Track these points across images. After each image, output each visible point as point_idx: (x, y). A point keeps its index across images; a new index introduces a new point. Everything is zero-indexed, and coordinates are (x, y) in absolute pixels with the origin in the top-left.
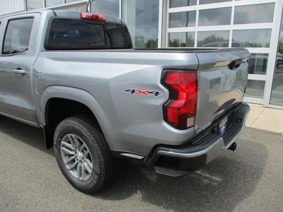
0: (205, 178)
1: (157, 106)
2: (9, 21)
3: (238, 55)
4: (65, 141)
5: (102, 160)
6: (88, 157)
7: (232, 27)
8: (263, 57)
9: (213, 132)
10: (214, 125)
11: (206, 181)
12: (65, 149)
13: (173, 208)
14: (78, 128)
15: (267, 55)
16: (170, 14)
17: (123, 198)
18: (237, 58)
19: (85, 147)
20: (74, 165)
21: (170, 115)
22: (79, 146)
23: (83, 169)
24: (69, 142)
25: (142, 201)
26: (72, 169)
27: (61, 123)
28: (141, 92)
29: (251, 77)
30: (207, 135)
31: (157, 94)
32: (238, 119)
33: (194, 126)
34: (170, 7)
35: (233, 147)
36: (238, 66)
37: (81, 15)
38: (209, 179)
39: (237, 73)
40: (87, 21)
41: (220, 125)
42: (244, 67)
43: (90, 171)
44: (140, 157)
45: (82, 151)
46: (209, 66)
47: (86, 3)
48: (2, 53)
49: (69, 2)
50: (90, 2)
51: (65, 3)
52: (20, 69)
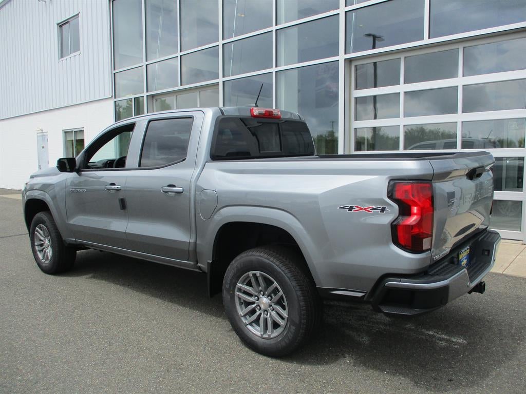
0: (440, 339)
1: (383, 225)
2: (149, 122)
3: (476, 161)
4: (243, 283)
5: (302, 303)
6: (280, 302)
7: (459, 117)
8: (517, 163)
9: (452, 262)
10: (453, 255)
11: (443, 343)
12: (241, 294)
13: (400, 374)
14: (267, 261)
15: (522, 159)
16: (356, 98)
17: (327, 363)
18: (476, 165)
19: (276, 288)
20: (255, 317)
21: (400, 234)
22: (266, 288)
23: (269, 322)
24: (249, 284)
25: (354, 366)
26: (250, 324)
27: (238, 258)
28: (361, 209)
29: (499, 195)
30: (446, 266)
31: (383, 210)
32: (484, 250)
33: (430, 249)
34: (356, 88)
35: (480, 288)
36: (479, 175)
37: (251, 111)
38: (447, 341)
39: (477, 185)
40: (260, 120)
41: (461, 257)
42: (487, 178)
43: (282, 323)
44: (360, 295)
45: (269, 295)
46: (444, 176)
47: (217, 84)
48: (140, 166)
49: (187, 84)
50: (224, 82)
51: (181, 85)
52: (174, 186)
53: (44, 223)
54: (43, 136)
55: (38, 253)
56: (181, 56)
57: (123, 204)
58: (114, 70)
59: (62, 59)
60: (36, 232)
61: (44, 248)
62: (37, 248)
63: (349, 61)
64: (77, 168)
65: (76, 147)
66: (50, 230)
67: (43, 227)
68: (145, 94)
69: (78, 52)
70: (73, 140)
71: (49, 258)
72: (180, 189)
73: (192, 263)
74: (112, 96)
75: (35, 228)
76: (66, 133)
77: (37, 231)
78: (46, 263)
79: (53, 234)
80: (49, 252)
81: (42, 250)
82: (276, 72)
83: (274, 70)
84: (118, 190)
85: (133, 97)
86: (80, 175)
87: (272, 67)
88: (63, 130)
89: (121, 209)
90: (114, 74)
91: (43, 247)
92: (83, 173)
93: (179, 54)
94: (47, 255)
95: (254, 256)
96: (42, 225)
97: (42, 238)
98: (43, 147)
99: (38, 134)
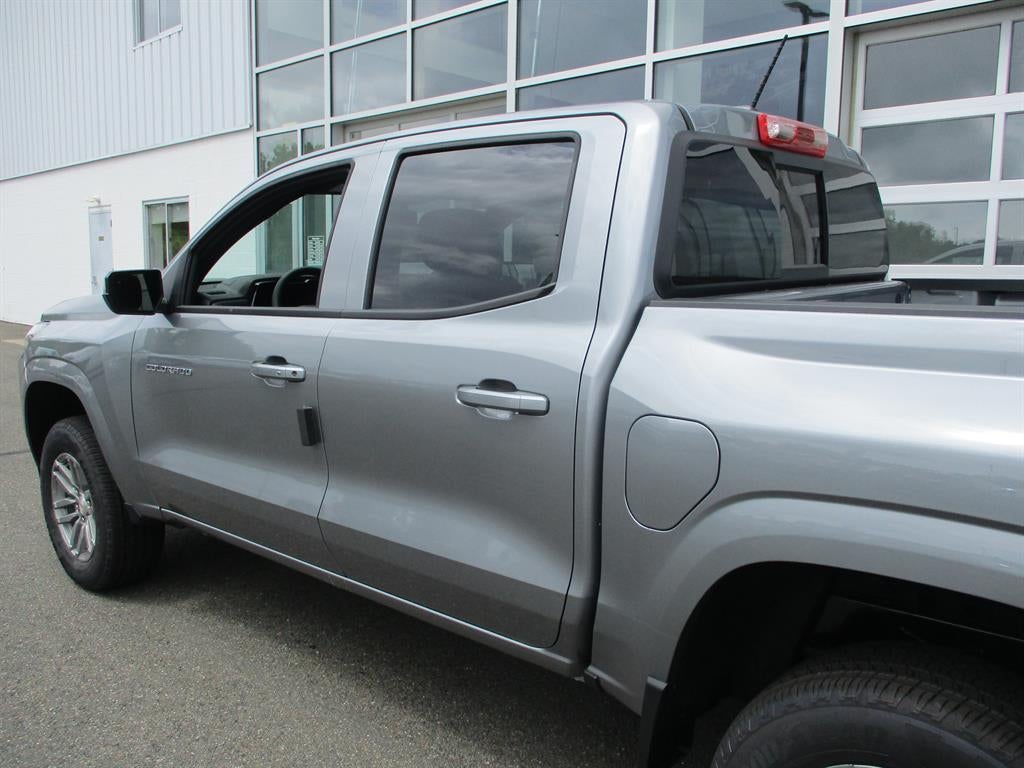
2: (402, 157)
16: (863, 131)
37: (760, 124)
47: (502, 95)
48: (372, 306)
49: (427, 97)
50: (518, 90)
51: (413, 99)
52: (508, 386)
53: (74, 452)
54: (100, 214)
55: (62, 528)
56: (413, 30)
57: (311, 427)
58: (257, 66)
59: (143, 43)
60: (55, 473)
61: (77, 518)
62: (59, 515)
63: (853, 34)
64: (165, 299)
65: (170, 240)
66: (92, 476)
67: (72, 463)
68: (328, 121)
69: (178, 28)
70: (164, 225)
71: (90, 549)
72: (536, 401)
73: (566, 661)
74: (251, 126)
75: (53, 462)
76: (150, 208)
77: (57, 469)
78: (82, 559)
79: (100, 487)
80: (89, 529)
81: (72, 522)
82: (654, 63)
83: (649, 58)
84: (294, 381)
85: (299, 127)
86: (175, 322)
87: (643, 52)
88: (143, 202)
89: (304, 444)
90: (257, 75)
91: (74, 514)
92: (183, 315)
93: (409, 26)
94: (84, 539)
95: (891, 709)
96: (69, 456)
97: (72, 491)
98: (101, 239)
99: (91, 210)
